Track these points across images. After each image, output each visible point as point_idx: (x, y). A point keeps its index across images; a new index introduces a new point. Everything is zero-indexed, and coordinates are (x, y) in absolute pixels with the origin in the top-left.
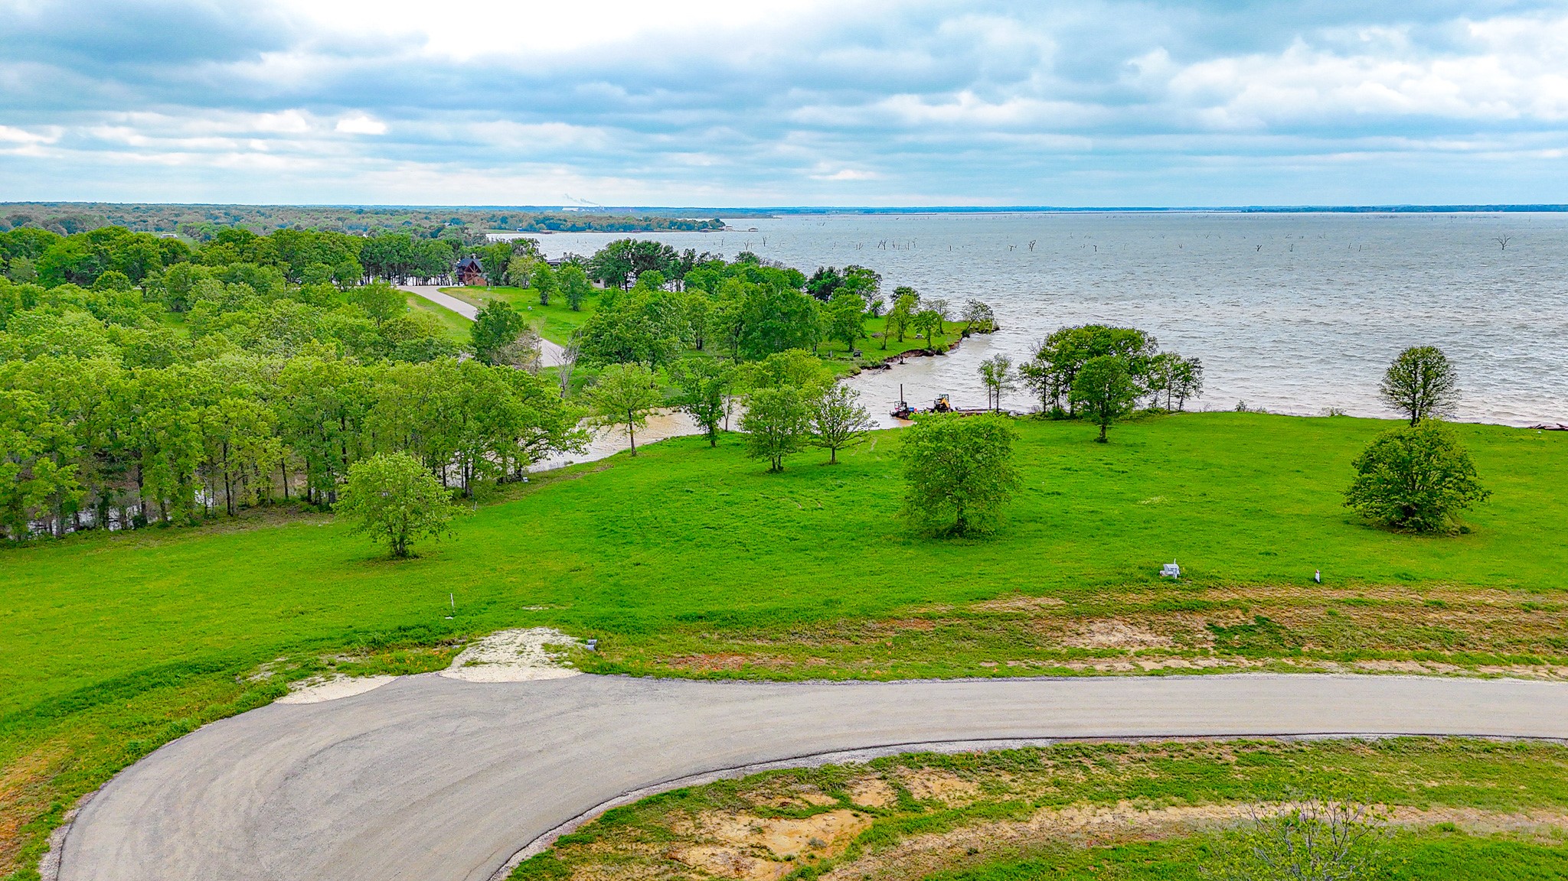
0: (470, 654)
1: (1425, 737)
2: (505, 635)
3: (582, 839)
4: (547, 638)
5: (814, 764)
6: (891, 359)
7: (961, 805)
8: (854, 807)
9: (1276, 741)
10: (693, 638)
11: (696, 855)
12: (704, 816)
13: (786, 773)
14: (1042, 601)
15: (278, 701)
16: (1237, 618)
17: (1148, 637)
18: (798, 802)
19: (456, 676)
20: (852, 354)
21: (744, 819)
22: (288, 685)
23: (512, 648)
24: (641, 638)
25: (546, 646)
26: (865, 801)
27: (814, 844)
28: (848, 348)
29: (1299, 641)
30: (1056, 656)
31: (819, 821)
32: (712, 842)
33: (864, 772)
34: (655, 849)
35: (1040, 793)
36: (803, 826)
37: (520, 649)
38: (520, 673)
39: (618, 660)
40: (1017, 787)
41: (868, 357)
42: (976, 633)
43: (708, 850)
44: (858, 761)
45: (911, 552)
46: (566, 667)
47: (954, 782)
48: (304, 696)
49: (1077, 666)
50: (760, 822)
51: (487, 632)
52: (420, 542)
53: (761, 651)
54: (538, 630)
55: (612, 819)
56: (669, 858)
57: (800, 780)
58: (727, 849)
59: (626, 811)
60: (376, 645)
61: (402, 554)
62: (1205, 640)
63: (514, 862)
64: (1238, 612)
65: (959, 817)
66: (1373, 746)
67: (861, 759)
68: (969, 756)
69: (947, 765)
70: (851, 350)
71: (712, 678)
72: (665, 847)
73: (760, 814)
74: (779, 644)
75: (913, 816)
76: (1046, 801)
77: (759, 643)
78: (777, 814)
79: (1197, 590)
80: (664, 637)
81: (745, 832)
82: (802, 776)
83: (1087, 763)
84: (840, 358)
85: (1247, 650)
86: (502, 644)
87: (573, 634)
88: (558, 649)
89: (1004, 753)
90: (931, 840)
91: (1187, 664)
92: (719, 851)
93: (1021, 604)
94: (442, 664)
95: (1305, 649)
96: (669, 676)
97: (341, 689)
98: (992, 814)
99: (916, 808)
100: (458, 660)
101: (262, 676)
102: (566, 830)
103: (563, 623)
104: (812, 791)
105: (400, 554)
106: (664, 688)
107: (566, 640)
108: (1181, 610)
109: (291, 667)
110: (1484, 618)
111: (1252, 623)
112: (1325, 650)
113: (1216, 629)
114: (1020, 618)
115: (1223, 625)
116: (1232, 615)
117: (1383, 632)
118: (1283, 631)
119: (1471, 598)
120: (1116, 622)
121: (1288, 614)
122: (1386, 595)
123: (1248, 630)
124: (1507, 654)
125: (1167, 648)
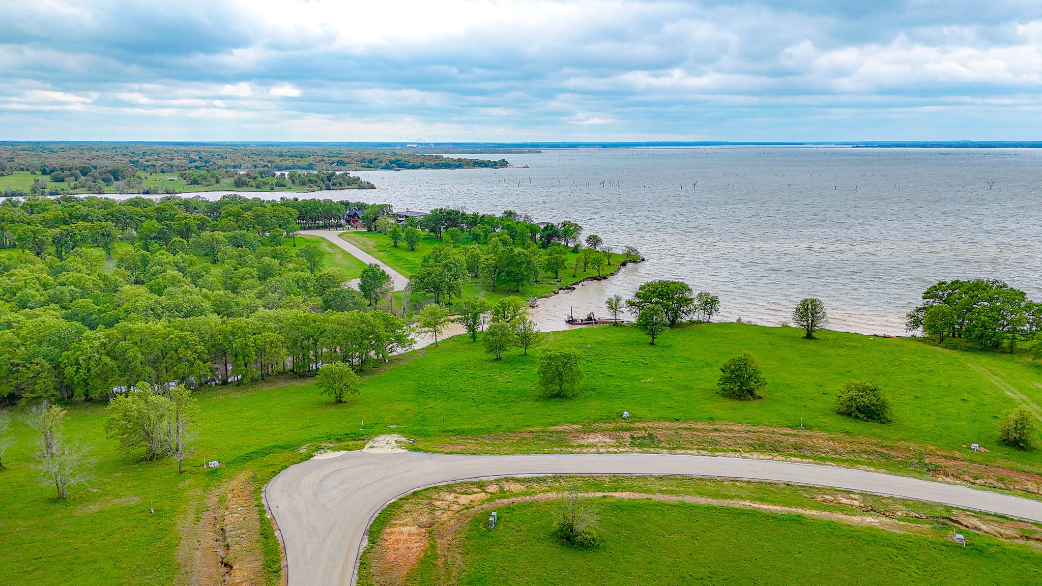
0: (370, 444)
1: (672, 475)
2: (382, 437)
3: (406, 499)
4: (396, 438)
5: (477, 480)
6: (577, 284)
7: (518, 492)
8: (486, 492)
9: (625, 475)
10: (447, 439)
11: (437, 503)
12: (441, 494)
13: (468, 482)
14: (574, 426)
15: (311, 459)
16: (642, 433)
17: (607, 440)
18: (470, 491)
19: (367, 451)
20: (556, 280)
21: (453, 494)
22: (314, 454)
23: (385, 442)
24: (428, 439)
25: (396, 441)
26: (489, 491)
27: (472, 501)
28: (555, 276)
29: (660, 442)
30: (572, 447)
31: (474, 495)
32: (443, 500)
33: (492, 483)
34: (426, 502)
35: (543, 489)
36: (470, 497)
37: (387, 442)
38: (387, 451)
39: (420, 446)
40: (536, 487)
41: (564, 283)
42: (547, 438)
43: (441, 502)
44: (490, 479)
45: (537, 404)
46: (403, 449)
47: (518, 486)
48: (319, 457)
49: (577, 450)
50: (457, 495)
51: (376, 436)
52: (347, 396)
53: (471, 444)
54: (393, 435)
55: (415, 494)
56: (430, 504)
57: (472, 484)
58: (447, 502)
59: (420, 491)
60: (338, 440)
61: (340, 401)
62: (627, 441)
63: (388, 503)
64: (643, 431)
65: (516, 495)
66: (655, 477)
67: (492, 479)
68: (525, 478)
69: (518, 481)
70: (557, 277)
71: (450, 453)
72: (429, 501)
73: (458, 493)
74: (477, 441)
75: (502, 494)
76: (544, 491)
77: (470, 441)
78: (463, 494)
79: (631, 423)
80: (437, 439)
81: (453, 498)
82: (473, 483)
83: (561, 481)
84: (549, 283)
85: (640, 446)
86: (381, 440)
87: (405, 437)
88: (400, 442)
89: (536, 478)
90: (505, 501)
91: (616, 450)
92: (444, 502)
93: (566, 427)
94: (362, 447)
95: (661, 445)
96: (437, 452)
97: (330, 455)
98: (525, 494)
99: (504, 492)
100: (367, 446)
101: (303, 450)
102: (402, 496)
103: (402, 432)
104: (475, 488)
105: (339, 401)
106: (435, 456)
107: (403, 439)
108: (623, 430)
109: (312, 448)
110: (730, 435)
111: (646, 435)
112: (668, 446)
113: (632, 437)
114: (564, 432)
115: (635, 436)
116: (640, 432)
117: (691, 439)
118: (656, 439)
119: (730, 427)
120: (598, 434)
121: (661, 432)
122: (700, 426)
123: (644, 438)
124: (731, 448)
125: (612, 444)
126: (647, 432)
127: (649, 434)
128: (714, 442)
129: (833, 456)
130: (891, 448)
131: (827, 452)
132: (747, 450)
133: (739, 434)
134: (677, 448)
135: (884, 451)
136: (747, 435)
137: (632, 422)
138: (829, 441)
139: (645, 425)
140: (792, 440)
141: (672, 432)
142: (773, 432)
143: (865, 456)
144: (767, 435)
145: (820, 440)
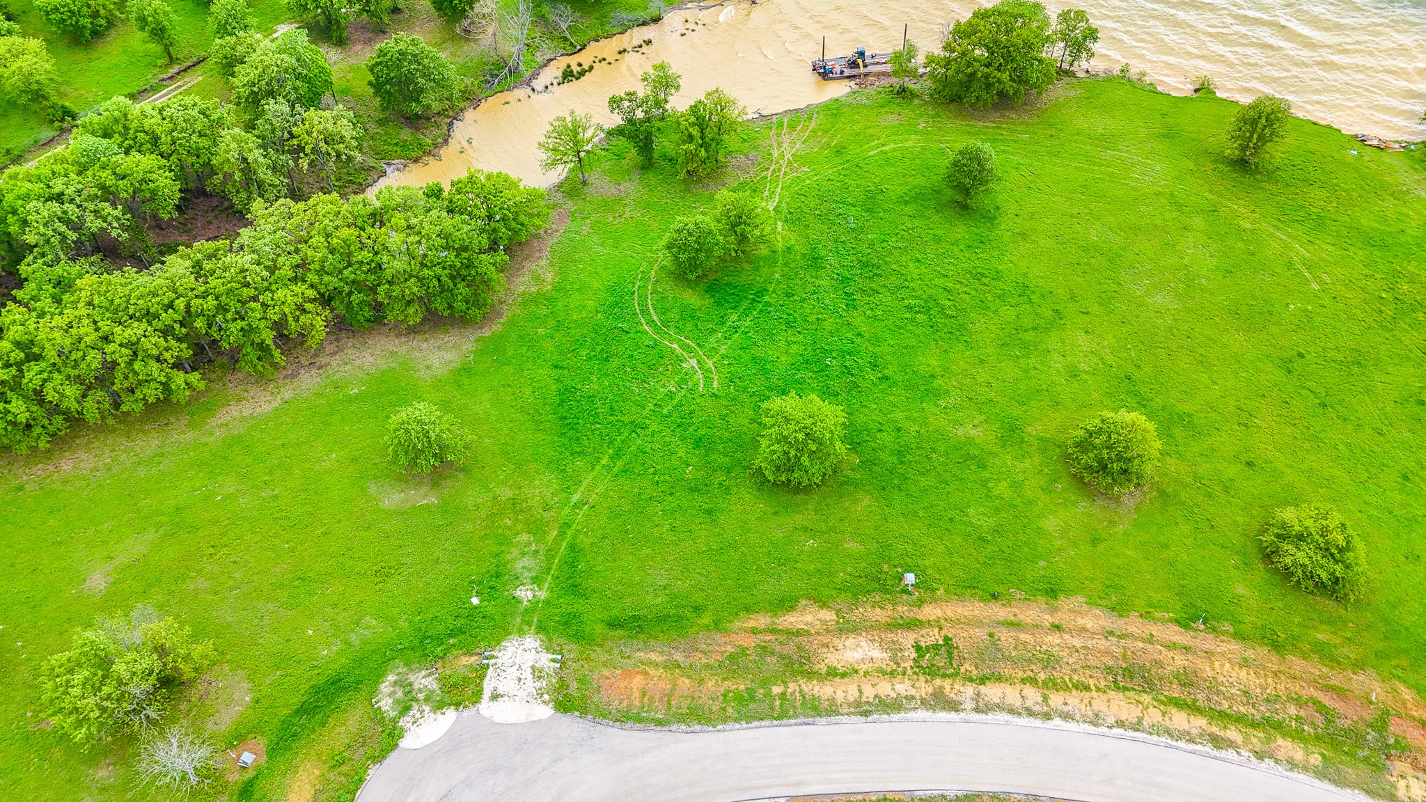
0: (491, 679)
2: (509, 647)
4: (533, 655)
10: (616, 652)
14: (822, 614)
16: (932, 637)
17: (876, 654)
19: (487, 714)
22: (402, 722)
24: (585, 650)
29: (961, 661)
30: (819, 676)
37: (519, 673)
38: (521, 713)
39: (573, 688)
42: (778, 649)
45: (761, 504)
46: (545, 702)
48: (411, 736)
51: (499, 641)
54: (527, 642)
60: (440, 659)
62: (908, 659)
64: (936, 630)
74: (664, 658)
77: (653, 657)
79: (918, 605)
85: (930, 671)
87: (548, 650)
88: (540, 674)
93: (809, 618)
94: (478, 694)
95: (963, 670)
96: (600, 715)
97: (430, 729)
100: (486, 690)
103: (541, 630)
106: (597, 734)
107: (546, 660)
109: (397, 693)
110: (1078, 643)
111: (941, 642)
112: (975, 672)
113: (918, 648)
114: (807, 633)
115: (923, 644)
116: (931, 633)
117: (1013, 654)
118: (956, 651)
119: (1080, 621)
120: (861, 638)
121: (965, 634)
122: (1029, 615)
123: (936, 647)
124: (1076, 677)
125: (884, 667)
126: (944, 632)
127: (947, 639)
128: (1050, 662)
129: (1242, 709)
130: (1340, 693)
131: (1231, 698)
132: (1103, 683)
133: (1094, 641)
134: (987, 678)
135: (1326, 700)
136: (1108, 643)
137: (920, 603)
138: (1241, 667)
139: (939, 613)
140: (1180, 661)
141: (982, 634)
142: (1150, 640)
143: (1292, 710)
144: (1141, 645)
145: (1227, 665)
